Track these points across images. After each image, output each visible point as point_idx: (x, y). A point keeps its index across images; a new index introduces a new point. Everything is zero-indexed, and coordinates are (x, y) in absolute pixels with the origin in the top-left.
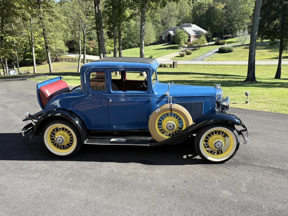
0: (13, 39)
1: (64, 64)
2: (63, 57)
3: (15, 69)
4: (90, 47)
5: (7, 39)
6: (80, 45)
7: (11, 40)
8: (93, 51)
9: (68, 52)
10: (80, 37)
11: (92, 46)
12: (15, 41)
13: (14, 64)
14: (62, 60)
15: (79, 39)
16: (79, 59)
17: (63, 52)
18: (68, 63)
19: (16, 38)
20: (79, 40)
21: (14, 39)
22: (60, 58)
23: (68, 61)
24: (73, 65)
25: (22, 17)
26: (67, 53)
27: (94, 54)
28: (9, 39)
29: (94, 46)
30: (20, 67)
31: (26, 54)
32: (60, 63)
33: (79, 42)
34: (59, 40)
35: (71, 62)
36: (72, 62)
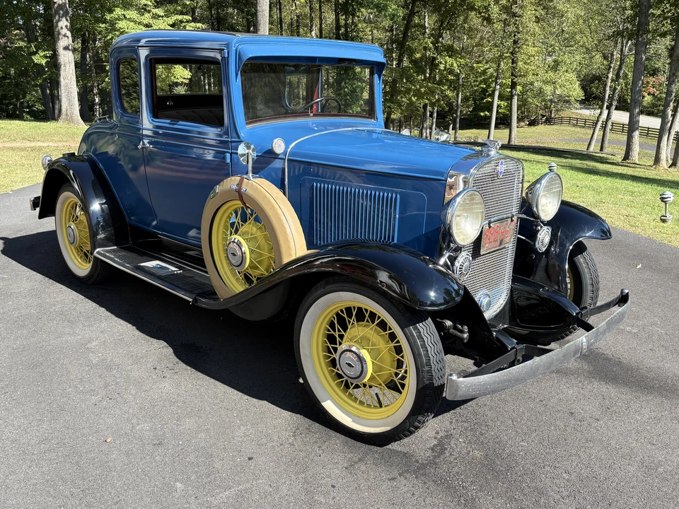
0: (452, 64)
1: (563, 130)
2: (566, 113)
3: (451, 131)
4: (646, 94)
5: (441, 63)
6: (609, 84)
7: (448, 67)
8: (653, 104)
9: (582, 102)
10: (612, 65)
11: (652, 90)
12: (456, 69)
13: (451, 120)
14: (561, 121)
15: (609, 69)
16: (598, 121)
17: (568, 102)
18: (573, 129)
19: (460, 62)
20: (608, 73)
21: (455, 65)
22: (557, 116)
23: (574, 125)
24: (584, 134)
25: (482, 14)
26: (578, 105)
27: (653, 112)
28: (446, 62)
29: (658, 92)
30: (461, 128)
31: (485, 101)
32: (555, 127)
33: (608, 77)
34: (567, 71)
35: (580, 127)
36: (583, 127)
